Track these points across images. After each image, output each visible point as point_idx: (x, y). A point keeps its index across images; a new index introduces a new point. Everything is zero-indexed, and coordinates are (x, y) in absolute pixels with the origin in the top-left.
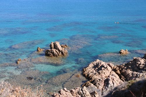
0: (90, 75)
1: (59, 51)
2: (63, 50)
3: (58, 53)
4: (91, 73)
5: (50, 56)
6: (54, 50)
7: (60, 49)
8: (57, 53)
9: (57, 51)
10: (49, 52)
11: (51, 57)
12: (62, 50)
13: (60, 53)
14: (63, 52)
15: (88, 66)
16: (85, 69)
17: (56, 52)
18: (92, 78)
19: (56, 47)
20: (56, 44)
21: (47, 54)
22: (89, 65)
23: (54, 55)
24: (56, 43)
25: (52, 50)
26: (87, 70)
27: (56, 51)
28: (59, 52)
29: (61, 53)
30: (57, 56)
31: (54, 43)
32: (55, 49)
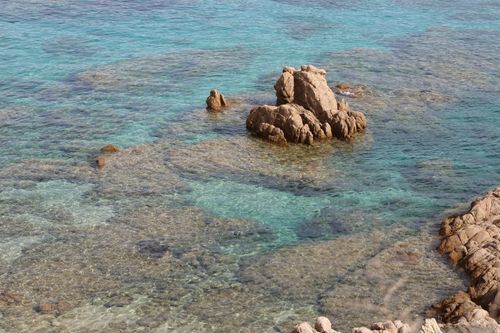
0: (474, 260)
1: (322, 116)
2: (343, 115)
3: (312, 128)
4: (484, 251)
5: (271, 141)
6: (295, 113)
7: (326, 107)
8: (306, 128)
9: (310, 116)
10: (268, 122)
11: (279, 143)
12: (335, 111)
13: (323, 128)
14: (343, 123)
15: (469, 212)
16: (451, 224)
17: (305, 121)
18: (482, 275)
19: (303, 94)
20: (307, 79)
21: (257, 127)
22: (473, 204)
23: (292, 136)
24: (310, 75)
25: (282, 111)
26: (462, 233)
27: (302, 116)
28: (318, 126)
29: (328, 128)
30: (307, 142)
31: (295, 74)
32: (302, 108)
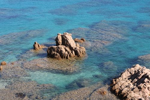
0: (123, 92)
1: (71, 48)
2: (78, 48)
3: (68, 53)
4: (126, 88)
5: (55, 58)
6: (62, 48)
7: (72, 46)
8: (67, 53)
9: (68, 49)
10: (54, 51)
11: (58, 59)
12: (75, 47)
13: (72, 52)
14: (78, 50)
15: (120, 76)
16: (115, 81)
17: (66, 50)
18: (126, 96)
19: (65, 42)
20: (66, 37)
21: (50, 54)
22: (121, 74)
23: (62, 56)
24: (66, 36)
25: (59, 48)
26: (119, 83)
27: (65, 49)
28: (70, 52)
29: (74, 52)
30: (67, 58)
31: (62, 36)
32: (64, 46)
